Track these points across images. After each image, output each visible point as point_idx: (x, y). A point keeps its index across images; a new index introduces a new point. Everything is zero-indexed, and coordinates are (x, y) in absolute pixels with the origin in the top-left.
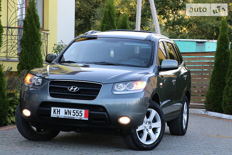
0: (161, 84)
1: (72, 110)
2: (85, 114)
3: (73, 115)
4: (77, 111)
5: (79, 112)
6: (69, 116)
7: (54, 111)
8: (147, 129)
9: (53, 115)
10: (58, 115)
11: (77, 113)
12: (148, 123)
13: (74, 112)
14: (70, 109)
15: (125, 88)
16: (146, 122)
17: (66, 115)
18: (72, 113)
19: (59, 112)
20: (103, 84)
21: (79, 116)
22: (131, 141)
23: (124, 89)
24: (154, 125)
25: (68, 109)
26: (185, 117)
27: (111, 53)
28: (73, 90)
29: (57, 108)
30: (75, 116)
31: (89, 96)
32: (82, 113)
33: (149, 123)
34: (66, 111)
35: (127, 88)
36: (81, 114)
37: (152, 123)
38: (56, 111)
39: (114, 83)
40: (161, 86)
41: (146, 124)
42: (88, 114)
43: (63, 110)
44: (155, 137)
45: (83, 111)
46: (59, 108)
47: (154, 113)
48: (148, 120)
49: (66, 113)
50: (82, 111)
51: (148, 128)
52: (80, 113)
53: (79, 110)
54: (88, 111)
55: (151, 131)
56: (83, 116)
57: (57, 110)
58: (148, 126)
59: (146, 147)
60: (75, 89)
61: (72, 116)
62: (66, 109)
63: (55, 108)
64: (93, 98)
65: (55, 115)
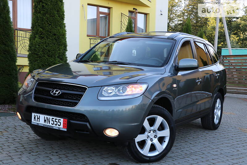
0: (175, 86)
1: (51, 117)
2: (64, 124)
3: (52, 123)
4: (56, 119)
5: (57, 121)
6: (48, 124)
7: (35, 118)
8: (152, 139)
10: (38, 122)
11: (55, 121)
12: (152, 132)
13: (53, 120)
14: (49, 117)
15: (116, 93)
16: (150, 131)
17: (45, 124)
18: (51, 122)
19: (39, 119)
20: (88, 87)
21: (57, 126)
22: (128, 153)
23: (113, 93)
24: (160, 134)
25: (47, 116)
26: (218, 112)
27: (133, 52)
28: (56, 93)
30: (54, 125)
31: (71, 102)
32: (60, 122)
33: (154, 131)
34: (45, 119)
35: (117, 93)
36: (59, 124)
37: (158, 132)
39: (102, 86)
40: (175, 88)
41: (149, 133)
42: (66, 124)
43: (42, 117)
44: (161, 148)
45: (62, 120)
47: (160, 120)
48: (152, 128)
49: (45, 121)
50: (60, 120)
51: (152, 137)
52: (59, 122)
53: (58, 118)
54: (66, 120)
55: (156, 141)
56: (62, 126)
57: (37, 116)
58: (152, 135)
59: (148, 159)
60: (57, 93)
61: (51, 125)
62: (46, 116)
63: (36, 114)
64: (75, 104)
65: (35, 122)
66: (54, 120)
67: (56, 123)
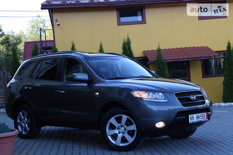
1: (200, 114)
2: (206, 116)
5: (203, 115)
6: (199, 120)
7: (191, 118)
9: (190, 121)
10: (193, 121)
14: (199, 114)
17: (197, 120)
19: (193, 118)
21: (204, 119)
25: (198, 114)
29: (192, 115)
30: (202, 119)
36: (204, 117)
38: (192, 118)
42: (208, 116)
43: (195, 116)
45: (205, 113)
46: (193, 115)
49: (197, 118)
56: (206, 118)
62: (197, 115)
63: (191, 115)
66: (201, 116)
67: (202, 117)
